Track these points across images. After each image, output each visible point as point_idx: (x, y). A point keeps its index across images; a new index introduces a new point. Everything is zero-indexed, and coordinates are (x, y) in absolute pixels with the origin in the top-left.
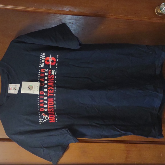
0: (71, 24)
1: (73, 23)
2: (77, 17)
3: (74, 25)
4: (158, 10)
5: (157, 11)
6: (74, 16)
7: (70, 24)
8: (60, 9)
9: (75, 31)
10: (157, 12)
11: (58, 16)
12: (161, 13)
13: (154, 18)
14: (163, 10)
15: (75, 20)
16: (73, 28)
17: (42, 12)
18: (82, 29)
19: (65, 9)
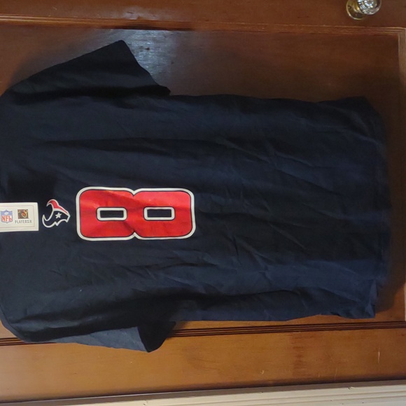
0: (145, 52)
1: (148, 49)
2: (159, 34)
3: (151, 54)
4: (353, 6)
5: (351, 7)
6: (149, 31)
7: (141, 51)
8: (115, 16)
9: (154, 67)
10: (352, 12)
11: (112, 34)
12: (360, 12)
13: (345, 27)
14: (366, 6)
15: (154, 40)
16: (150, 62)
17: (70, 26)
18: (172, 63)
19: (127, 15)
